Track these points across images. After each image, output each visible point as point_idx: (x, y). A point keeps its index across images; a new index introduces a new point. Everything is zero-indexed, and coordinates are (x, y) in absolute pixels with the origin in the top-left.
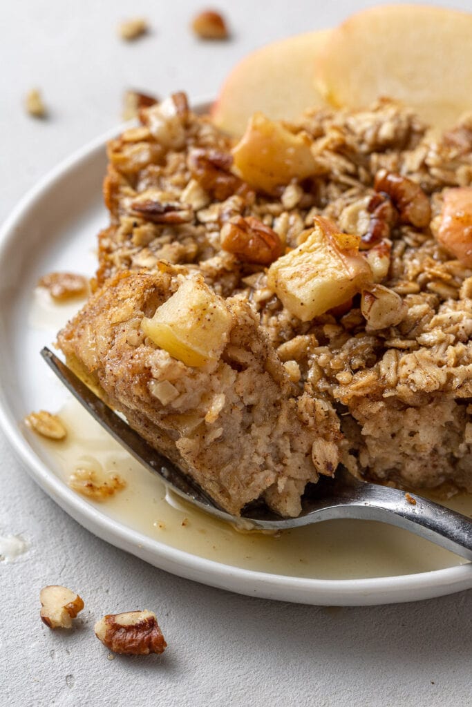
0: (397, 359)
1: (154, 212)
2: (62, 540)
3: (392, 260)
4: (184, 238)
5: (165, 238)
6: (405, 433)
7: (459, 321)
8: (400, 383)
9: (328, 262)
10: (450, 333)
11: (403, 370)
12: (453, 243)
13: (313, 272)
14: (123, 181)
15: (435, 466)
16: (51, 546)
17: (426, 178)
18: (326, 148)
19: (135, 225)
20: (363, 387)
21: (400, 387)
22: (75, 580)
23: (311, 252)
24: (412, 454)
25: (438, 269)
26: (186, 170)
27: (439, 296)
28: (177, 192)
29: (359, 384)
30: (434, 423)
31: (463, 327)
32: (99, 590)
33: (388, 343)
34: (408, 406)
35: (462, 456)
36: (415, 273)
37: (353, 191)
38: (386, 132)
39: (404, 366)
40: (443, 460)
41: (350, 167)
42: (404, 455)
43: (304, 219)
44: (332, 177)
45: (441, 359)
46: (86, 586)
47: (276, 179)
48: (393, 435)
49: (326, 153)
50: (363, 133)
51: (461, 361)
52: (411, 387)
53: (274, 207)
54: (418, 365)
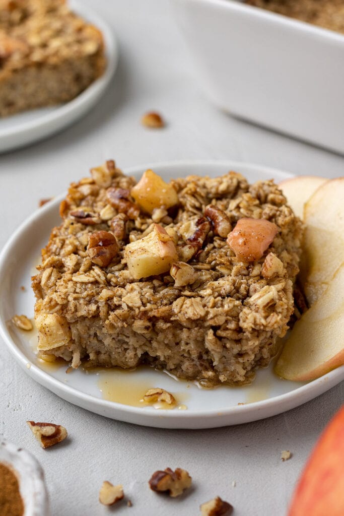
0: (184, 301)
1: (81, 217)
5: (86, 231)
6: (183, 343)
11: (184, 307)
13: (144, 251)
14: (73, 203)
17: (237, 213)
18: (187, 193)
19: (72, 224)
20: (161, 313)
21: (180, 315)
23: (148, 242)
24: (188, 356)
25: (225, 260)
27: (221, 273)
28: (99, 210)
31: (224, 289)
33: (182, 293)
34: (184, 327)
38: (222, 187)
39: (186, 305)
40: (205, 362)
41: (197, 204)
44: (186, 208)
45: (206, 303)
47: (154, 206)
48: (176, 343)
49: (186, 195)
51: (216, 305)
52: (185, 316)
53: (149, 221)
54: (192, 305)
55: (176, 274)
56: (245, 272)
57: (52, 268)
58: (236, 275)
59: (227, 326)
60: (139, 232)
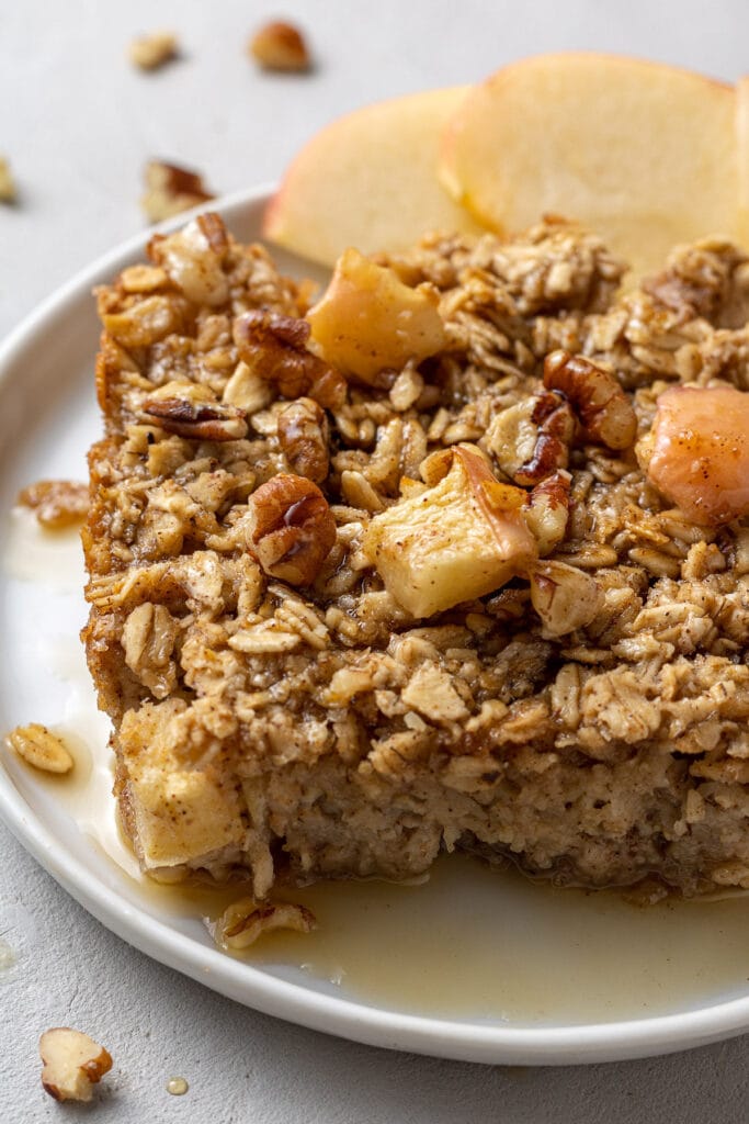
0: (580, 683)
1: (181, 419)
2: (71, 945)
3: (571, 509)
4: (231, 462)
5: (201, 462)
6: (588, 804)
7: (682, 619)
8: (584, 726)
9: (468, 525)
10: (668, 640)
11: (590, 703)
12: (674, 483)
13: (442, 539)
14: (126, 362)
15: (632, 854)
16: (53, 956)
17: (626, 362)
18: (461, 307)
19: (151, 439)
20: (523, 729)
21: (584, 732)
22: (95, 1015)
23: (442, 505)
24: (597, 834)
25: (647, 525)
26: (230, 342)
27: (647, 571)
28: (217, 382)
29: (518, 723)
30: (637, 789)
31: (688, 631)
32: (134, 1033)
33: (567, 654)
34: (595, 761)
35: (677, 840)
36: (610, 531)
37: (506, 383)
38: (558, 280)
39: (592, 696)
40: (646, 844)
41: (501, 341)
42: (585, 836)
43: (426, 430)
44: (473, 357)
45: (652, 686)
46: (113, 1026)
47: (380, 362)
48: (569, 805)
49: (461, 316)
50: (520, 280)
51: (684, 691)
52: (602, 733)
53: (376, 409)
54: (614, 695)
55: (549, 608)
56: (718, 562)
57: (148, 605)
58: (700, 577)
59: (729, 752)
60: (359, 453)
